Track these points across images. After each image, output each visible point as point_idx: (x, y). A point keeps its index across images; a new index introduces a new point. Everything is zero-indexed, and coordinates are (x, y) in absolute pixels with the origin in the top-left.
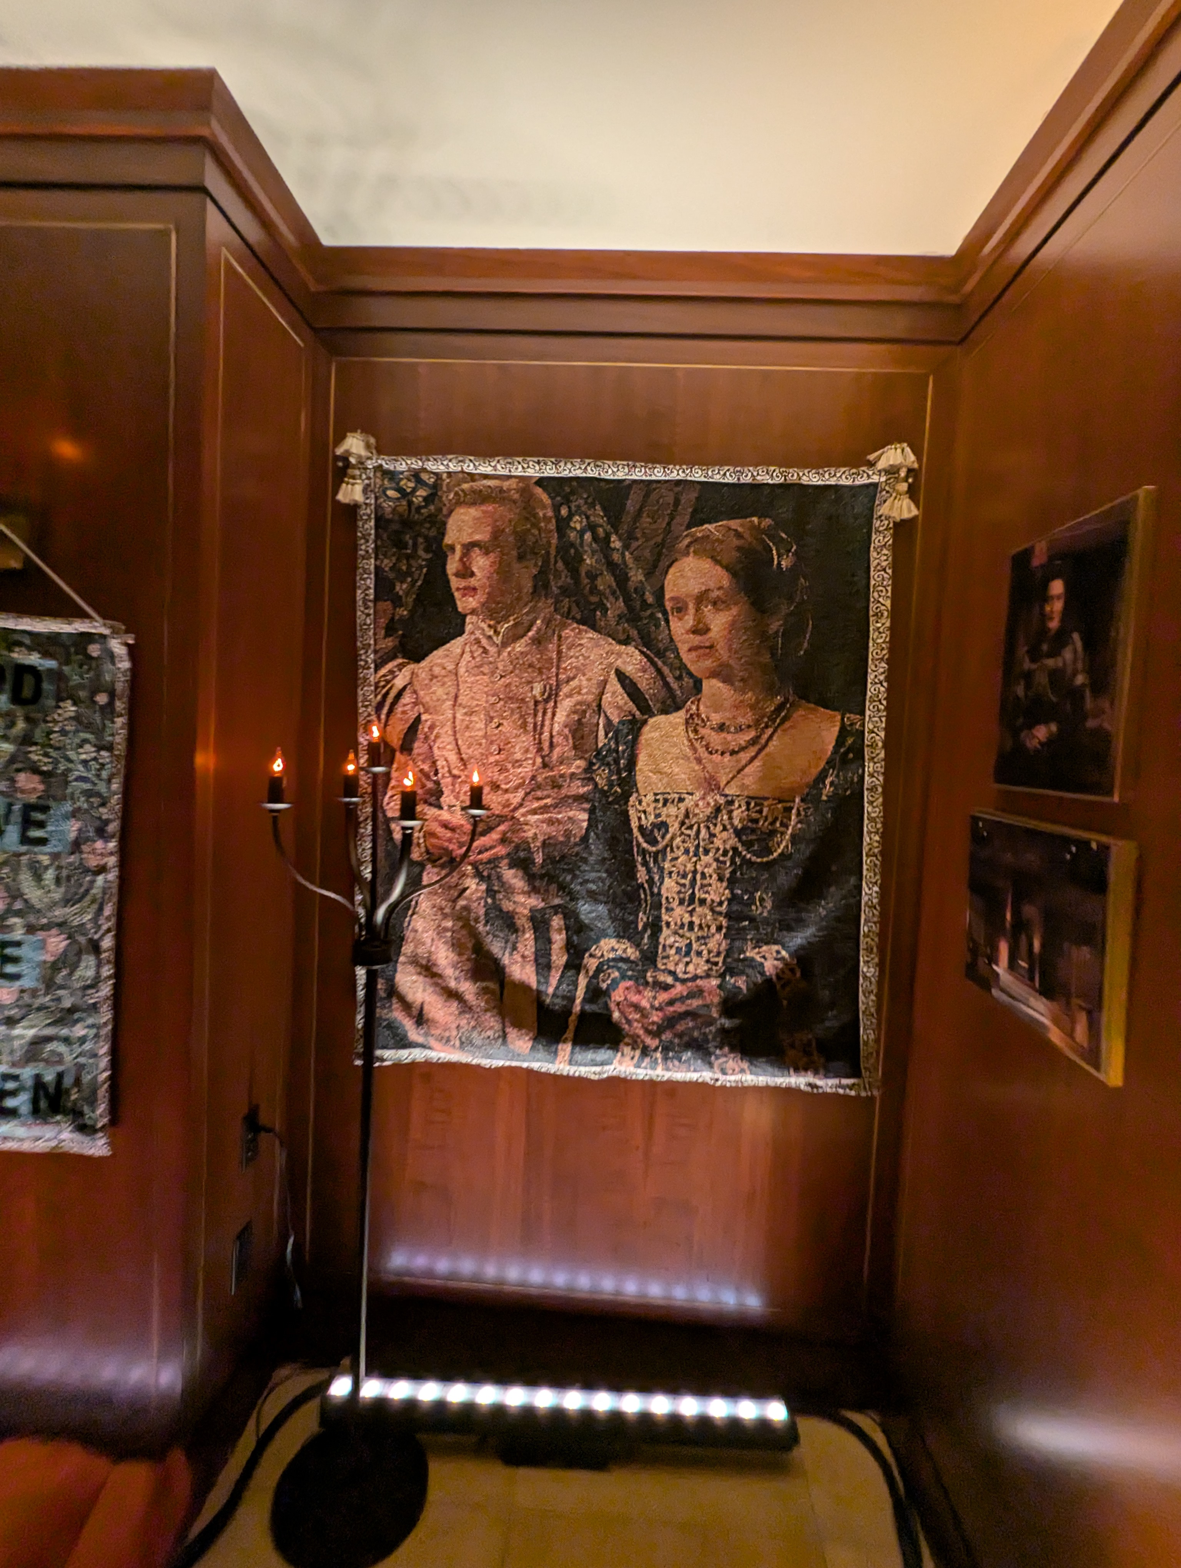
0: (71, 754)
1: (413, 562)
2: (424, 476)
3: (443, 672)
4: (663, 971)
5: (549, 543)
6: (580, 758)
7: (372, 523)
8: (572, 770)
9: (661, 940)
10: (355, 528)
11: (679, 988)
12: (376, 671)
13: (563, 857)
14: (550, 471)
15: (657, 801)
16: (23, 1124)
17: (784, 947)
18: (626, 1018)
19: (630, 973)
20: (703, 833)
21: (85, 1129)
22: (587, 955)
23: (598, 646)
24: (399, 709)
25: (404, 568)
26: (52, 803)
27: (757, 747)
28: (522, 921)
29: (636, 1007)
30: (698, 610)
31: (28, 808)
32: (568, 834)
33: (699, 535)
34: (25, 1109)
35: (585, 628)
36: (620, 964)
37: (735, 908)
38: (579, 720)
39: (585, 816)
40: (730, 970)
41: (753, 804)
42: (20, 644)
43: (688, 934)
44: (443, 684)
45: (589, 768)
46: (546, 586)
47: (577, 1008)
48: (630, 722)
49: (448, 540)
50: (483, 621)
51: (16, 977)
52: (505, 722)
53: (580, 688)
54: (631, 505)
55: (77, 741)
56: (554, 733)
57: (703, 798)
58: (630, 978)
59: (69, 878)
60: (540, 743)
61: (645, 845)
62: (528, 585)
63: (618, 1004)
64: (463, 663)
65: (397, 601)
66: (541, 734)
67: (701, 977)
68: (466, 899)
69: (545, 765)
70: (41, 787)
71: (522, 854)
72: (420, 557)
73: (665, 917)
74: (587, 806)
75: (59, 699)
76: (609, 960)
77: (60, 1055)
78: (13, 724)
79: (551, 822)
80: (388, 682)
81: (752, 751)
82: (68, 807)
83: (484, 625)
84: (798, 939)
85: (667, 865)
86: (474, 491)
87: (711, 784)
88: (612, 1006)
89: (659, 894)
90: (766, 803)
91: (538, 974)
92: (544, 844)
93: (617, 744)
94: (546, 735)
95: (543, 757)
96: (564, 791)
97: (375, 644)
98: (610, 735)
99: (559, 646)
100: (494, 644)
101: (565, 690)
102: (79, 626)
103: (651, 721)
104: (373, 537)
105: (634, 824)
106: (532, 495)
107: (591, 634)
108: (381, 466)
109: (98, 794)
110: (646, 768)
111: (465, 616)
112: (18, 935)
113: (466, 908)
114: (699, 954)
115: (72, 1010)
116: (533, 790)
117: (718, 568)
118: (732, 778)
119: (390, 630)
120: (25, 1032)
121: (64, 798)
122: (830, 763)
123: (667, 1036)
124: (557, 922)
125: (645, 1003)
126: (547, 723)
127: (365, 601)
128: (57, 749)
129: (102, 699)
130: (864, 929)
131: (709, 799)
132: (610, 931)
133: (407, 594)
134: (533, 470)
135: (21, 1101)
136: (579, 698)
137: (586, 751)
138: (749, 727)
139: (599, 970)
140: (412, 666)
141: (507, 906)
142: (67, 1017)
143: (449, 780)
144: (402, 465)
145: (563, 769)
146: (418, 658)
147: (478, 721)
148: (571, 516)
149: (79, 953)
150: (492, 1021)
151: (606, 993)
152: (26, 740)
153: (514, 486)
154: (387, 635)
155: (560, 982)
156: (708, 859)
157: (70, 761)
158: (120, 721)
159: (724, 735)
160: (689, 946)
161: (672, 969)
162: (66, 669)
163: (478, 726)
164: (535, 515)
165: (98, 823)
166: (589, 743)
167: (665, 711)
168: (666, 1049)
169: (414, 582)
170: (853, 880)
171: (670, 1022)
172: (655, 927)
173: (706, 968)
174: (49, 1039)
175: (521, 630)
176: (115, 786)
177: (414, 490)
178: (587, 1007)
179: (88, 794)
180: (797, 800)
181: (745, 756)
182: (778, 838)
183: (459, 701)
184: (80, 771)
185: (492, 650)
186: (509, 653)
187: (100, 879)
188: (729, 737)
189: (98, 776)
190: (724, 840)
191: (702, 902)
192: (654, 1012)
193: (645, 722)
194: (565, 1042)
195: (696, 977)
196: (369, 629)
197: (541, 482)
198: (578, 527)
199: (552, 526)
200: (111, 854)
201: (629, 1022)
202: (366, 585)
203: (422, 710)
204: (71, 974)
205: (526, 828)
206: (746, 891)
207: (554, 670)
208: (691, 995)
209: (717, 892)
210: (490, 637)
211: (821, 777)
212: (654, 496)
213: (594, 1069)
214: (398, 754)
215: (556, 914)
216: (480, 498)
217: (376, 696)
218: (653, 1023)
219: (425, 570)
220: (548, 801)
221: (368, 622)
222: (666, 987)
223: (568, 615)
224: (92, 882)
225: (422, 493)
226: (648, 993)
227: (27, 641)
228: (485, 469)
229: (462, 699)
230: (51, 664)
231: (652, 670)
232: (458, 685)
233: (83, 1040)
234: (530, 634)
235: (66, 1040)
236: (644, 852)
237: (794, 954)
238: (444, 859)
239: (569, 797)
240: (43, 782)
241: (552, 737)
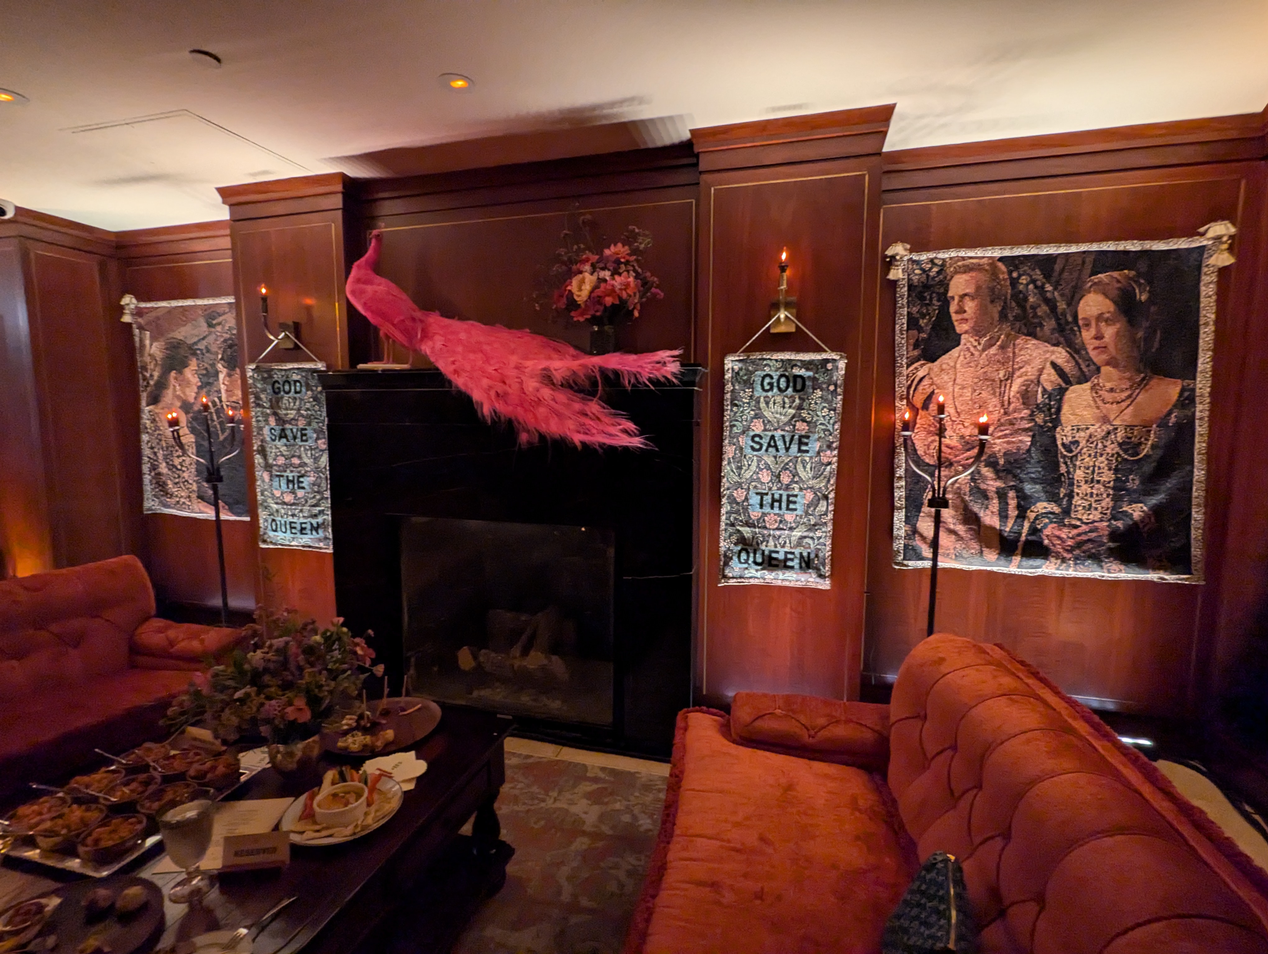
0: (819, 413)
1: (929, 308)
2: (936, 261)
3: (948, 367)
4: (1075, 518)
5: (1007, 292)
6: (1027, 409)
7: (906, 289)
8: (1022, 415)
9: (1073, 502)
10: (895, 292)
11: (1084, 528)
12: (907, 368)
13: (1015, 460)
14: (1007, 252)
15: (1073, 429)
16: (796, 573)
17: (1146, 505)
18: (1052, 543)
19: (1055, 520)
20: (1100, 445)
21: (821, 576)
22: (1029, 511)
23: (1037, 348)
24: (920, 388)
25: (925, 311)
26: (811, 435)
27: (1130, 400)
28: (991, 494)
29: (1059, 538)
30: (1097, 325)
31: (801, 437)
32: (1019, 449)
33: (1096, 280)
34: (797, 566)
35: (1029, 338)
36: (1050, 515)
37: (1119, 484)
38: (1026, 389)
39: (1029, 439)
40: (1114, 518)
41: (1128, 430)
42: (796, 365)
43: (1090, 499)
44: (948, 373)
45: (1032, 414)
46: (1006, 317)
47: (1023, 538)
48: (1059, 389)
49: (950, 294)
50: (972, 337)
51: (795, 510)
52: (983, 392)
53: (1027, 372)
54: (1057, 267)
55: (821, 407)
56: (1011, 397)
57: (1100, 427)
58: (1055, 522)
59: (815, 468)
60: (1003, 402)
61: (1065, 453)
62: (996, 316)
63: (1047, 536)
64: (959, 362)
65: (920, 330)
66: (1003, 397)
67: (1097, 522)
68: (959, 483)
69: (1006, 413)
70: (807, 428)
71: (992, 460)
72: (934, 305)
73: (1076, 490)
74: (1031, 434)
75: (814, 389)
76: (1042, 513)
77: (809, 544)
78: (794, 401)
79: (1008, 443)
80: (914, 374)
81: (1128, 402)
82: (816, 436)
83: (972, 340)
84: (1154, 500)
85: (1078, 463)
86: (964, 266)
87: (1105, 420)
88: (1044, 537)
89: (1073, 479)
90: (1136, 428)
91: (1000, 521)
92: (1005, 454)
93: (1050, 401)
94: (1006, 398)
95: (1004, 409)
96: (1016, 427)
97: (907, 354)
98: (1046, 396)
99: (1014, 349)
100: (978, 350)
101: (1018, 373)
102: (824, 356)
103: (1072, 388)
104: (906, 296)
105: (1059, 442)
106: (996, 267)
107: (1034, 341)
108: (911, 258)
109: (829, 430)
110: (1067, 413)
111: (960, 335)
112: (796, 492)
113: (959, 488)
114: (1096, 509)
115: (814, 525)
116: (998, 426)
117: (1108, 301)
118: (1118, 416)
119: (916, 346)
120: (797, 534)
121: (815, 433)
122: (1175, 406)
123: (1077, 552)
124: (1012, 494)
125: (1064, 536)
126: (1007, 391)
127: (901, 331)
128: (813, 411)
129: (832, 388)
130: (1195, 494)
131: (1103, 427)
132: (1043, 498)
133: (926, 325)
134: (997, 252)
135: (795, 563)
136: (1026, 378)
137: (1031, 405)
138: (1127, 389)
139: (1036, 518)
140: (930, 365)
141: (983, 486)
142: (813, 527)
143: (950, 423)
144: (924, 257)
145: (1016, 415)
146: (933, 360)
147: (968, 393)
148: (1020, 276)
149: (819, 500)
150: (975, 545)
151: (1040, 531)
152: (800, 408)
153: (986, 262)
154: (914, 349)
155: (1013, 525)
156: (1102, 459)
157: (818, 416)
158: (839, 397)
159: (1113, 394)
160: (1090, 505)
161: (1080, 517)
162: (817, 376)
163: (967, 395)
164: (998, 278)
165: (828, 443)
166: (1032, 401)
167: (1079, 383)
168: (1076, 558)
169: (931, 318)
170: (1188, 468)
171: (1079, 545)
172: (1070, 496)
173: (1100, 516)
174: (805, 537)
175: (993, 342)
176: (836, 427)
177: (931, 269)
178: (1029, 538)
179: (824, 430)
180: (1154, 426)
181: (1124, 404)
182: (1143, 446)
183: (956, 382)
184: (822, 420)
185: (977, 353)
186: (987, 355)
187: (829, 467)
188: (1116, 395)
189: (829, 423)
190: (1112, 448)
191: (1098, 482)
192: (1069, 540)
193: (1067, 389)
194: (1016, 556)
195: (1094, 522)
196: (903, 346)
197: (1001, 259)
198: (1025, 282)
199: (1008, 283)
200: (834, 456)
201: (1054, 545)
202: (902, 322)
203: (935, 388)
204: (815, 509)
205: (994, 446)
206: (1124, 476)
207: (1011, 363)
208: (1091, 531)
209: (1108, 476)
210: (975, 347)
211: (1169, 413)
212: (1071, 260)
213: (1030, 570)
214: (920, 411)
215: (1011, 490)
216: (968, 269)
217: (907, 381)
218: (1069, 546)
219: (937, 312)
220: (1007, 432)
221: (903, 342)
222: (1076, 527)
223: (1019, 331)
224: (824, 469)
225: (935, 269)
226: (1066, 530)
227: (799, 364)
228: (971, 253)
229: (958, 381)
230: (810, 374)
231: (1073, 361)
232: (956, 374)
233: (819, 538)
234: (998, 343)
235: (812, 538)
236: (1064, 457)
237: (1151, 509)
238: (947, 463)
239: (1019, 429)
240: (808, 426)
241: (1009, 399)
